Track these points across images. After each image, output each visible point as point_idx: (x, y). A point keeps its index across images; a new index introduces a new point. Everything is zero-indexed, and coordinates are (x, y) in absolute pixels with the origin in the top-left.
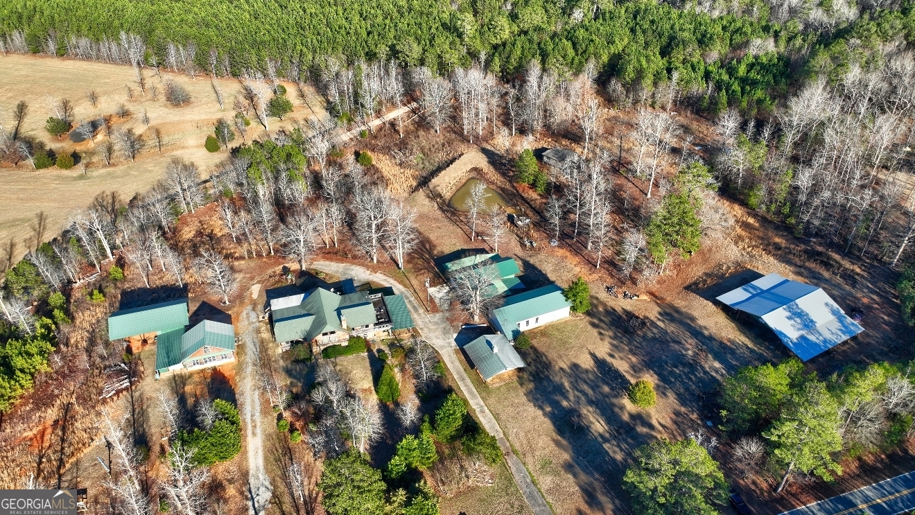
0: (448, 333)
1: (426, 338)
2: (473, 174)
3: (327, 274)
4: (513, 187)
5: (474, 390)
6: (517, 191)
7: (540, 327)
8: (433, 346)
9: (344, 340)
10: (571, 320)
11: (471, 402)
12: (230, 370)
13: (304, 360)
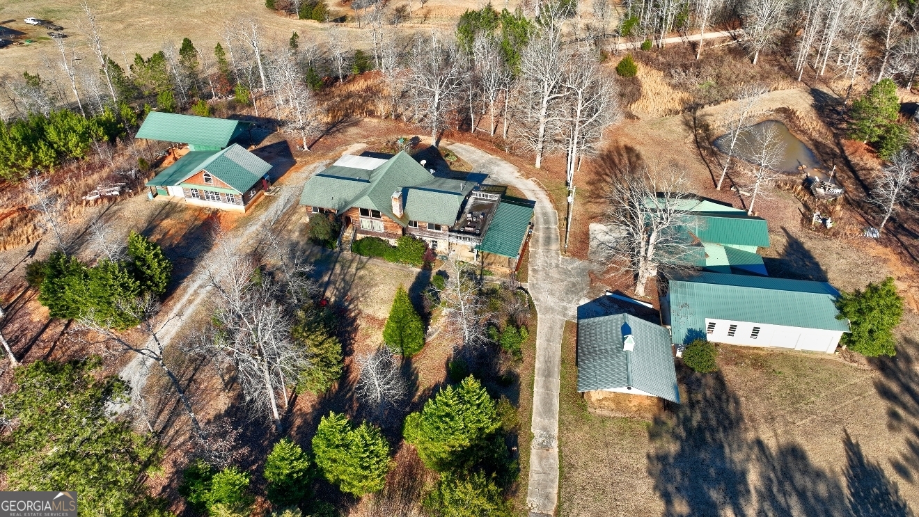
0: (575, 293)
1: (533, 285)
2: (780, 117)
3: (459, 160)
4: (838, 144)
5: (556, 401)
6: (842, 151)
7: (758, 348)
8: (535, 303)
9: (394, 236)
10: (835, 363)
11: (536, 419)
12: (232, 222)
13: (324, 244)
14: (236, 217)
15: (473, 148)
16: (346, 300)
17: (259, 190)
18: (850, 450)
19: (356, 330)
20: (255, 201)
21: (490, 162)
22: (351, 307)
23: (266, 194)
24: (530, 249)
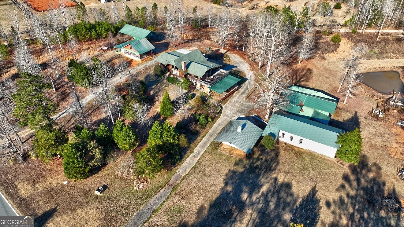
0: (241, 112)
1: (226, 106)
3: (229, 59)
5: (209, 144)
7: (301, 149)
8: (223, 112)
9: (181, 77)
10: (332, 162)
11: (198, 148)
12: (135, 64)
13: (159, 76)
14: (137, 63)
15: (238, 57)
16: (156, 95)
17: (148, 55)
18: (312, 191)
19: (154, 105)
20: (146, 59)
21: (242, 63)
22: (156, 97)
23: (151, 57)
24: (234, 95)
